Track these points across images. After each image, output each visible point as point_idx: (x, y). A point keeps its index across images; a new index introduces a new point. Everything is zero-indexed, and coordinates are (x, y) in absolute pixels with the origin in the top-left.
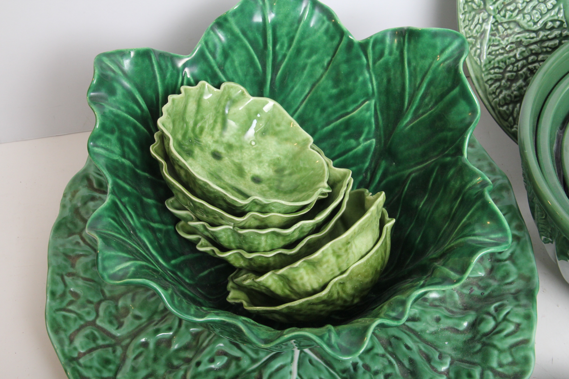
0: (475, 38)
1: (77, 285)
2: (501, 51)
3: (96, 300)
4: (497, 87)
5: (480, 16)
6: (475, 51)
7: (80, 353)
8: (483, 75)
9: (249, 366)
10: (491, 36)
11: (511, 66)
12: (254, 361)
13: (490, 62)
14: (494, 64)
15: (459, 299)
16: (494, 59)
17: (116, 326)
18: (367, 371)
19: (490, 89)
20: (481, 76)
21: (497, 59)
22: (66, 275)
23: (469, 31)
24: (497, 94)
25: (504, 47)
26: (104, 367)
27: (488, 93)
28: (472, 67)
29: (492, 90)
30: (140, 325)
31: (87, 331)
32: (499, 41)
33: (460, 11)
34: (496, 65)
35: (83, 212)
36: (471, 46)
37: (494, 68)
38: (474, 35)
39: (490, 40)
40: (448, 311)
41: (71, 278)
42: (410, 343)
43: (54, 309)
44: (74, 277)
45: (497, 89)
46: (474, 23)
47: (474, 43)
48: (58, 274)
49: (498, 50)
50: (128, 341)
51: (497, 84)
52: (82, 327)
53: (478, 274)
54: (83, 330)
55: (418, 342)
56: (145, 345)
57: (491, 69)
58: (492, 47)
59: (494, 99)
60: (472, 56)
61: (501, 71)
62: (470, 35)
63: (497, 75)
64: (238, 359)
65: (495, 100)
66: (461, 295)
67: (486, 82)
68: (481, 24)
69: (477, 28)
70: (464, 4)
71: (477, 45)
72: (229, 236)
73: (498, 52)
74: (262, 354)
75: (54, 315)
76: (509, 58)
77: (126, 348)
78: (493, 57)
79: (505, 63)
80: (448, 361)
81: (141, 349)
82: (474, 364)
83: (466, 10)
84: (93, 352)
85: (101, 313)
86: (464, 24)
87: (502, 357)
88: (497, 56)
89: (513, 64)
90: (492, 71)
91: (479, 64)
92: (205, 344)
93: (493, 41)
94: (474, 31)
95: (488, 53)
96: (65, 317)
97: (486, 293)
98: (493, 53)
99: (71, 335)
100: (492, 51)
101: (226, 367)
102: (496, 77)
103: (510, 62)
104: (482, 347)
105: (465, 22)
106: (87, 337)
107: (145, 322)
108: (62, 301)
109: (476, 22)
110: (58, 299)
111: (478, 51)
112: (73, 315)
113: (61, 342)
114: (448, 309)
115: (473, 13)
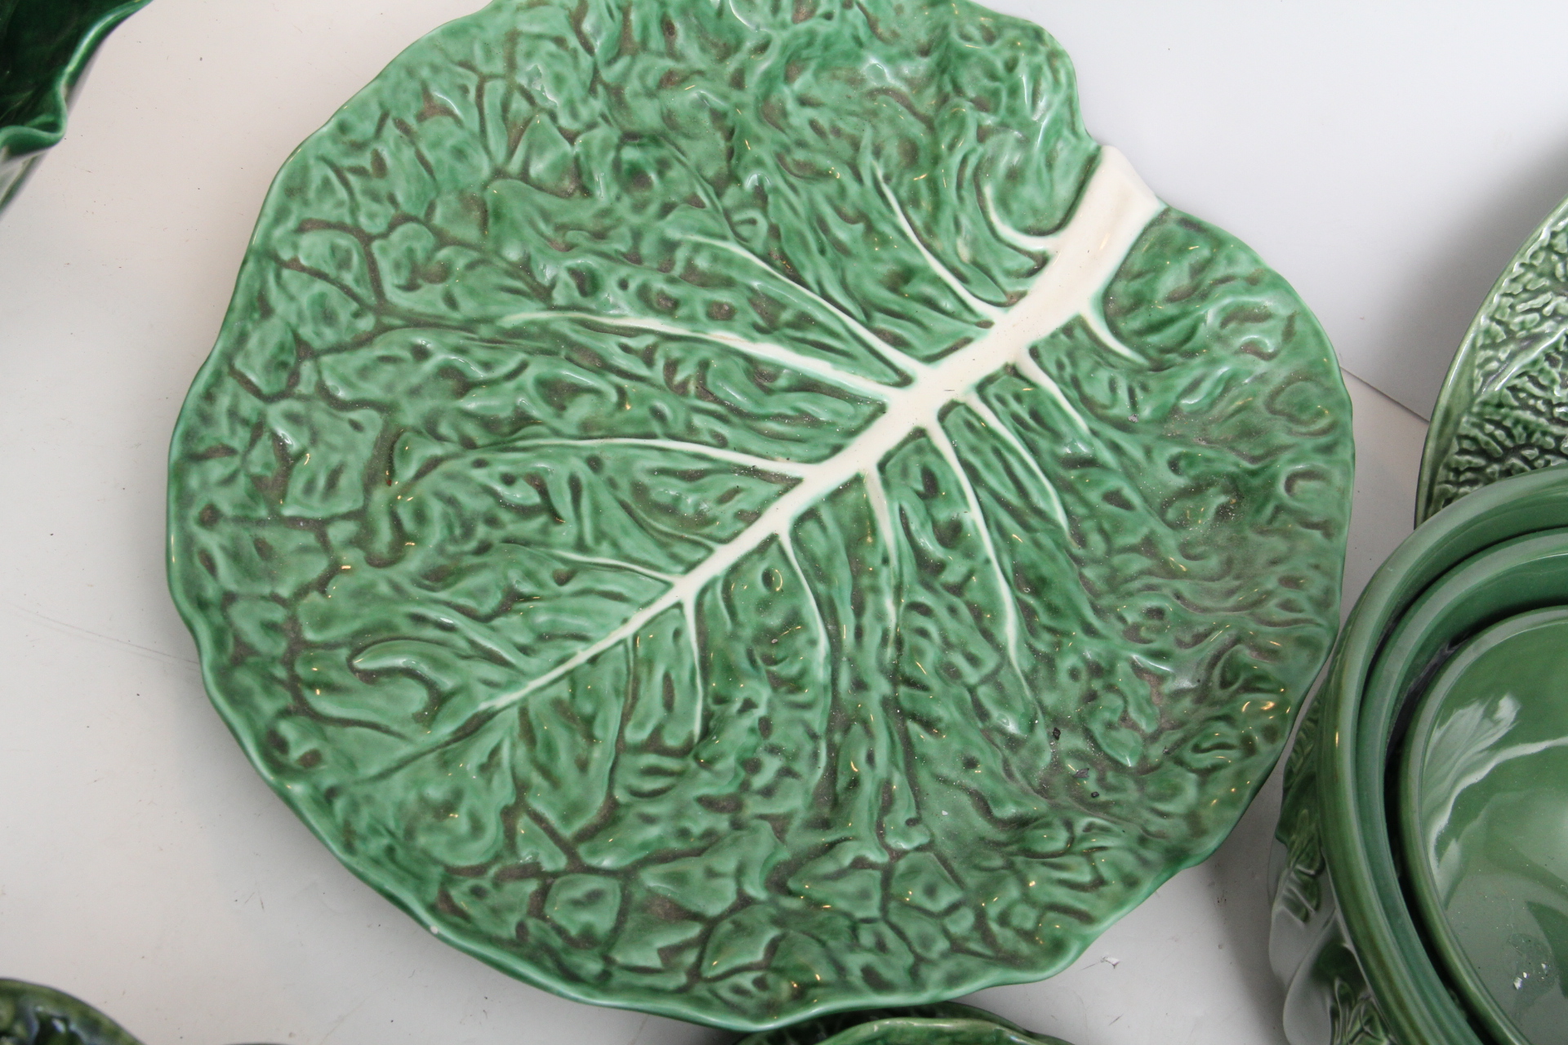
0: (1510, 334)
1: (396, 155)
2: (1540, 405)
3: (406, 207)
4: (1472, 466)
5: (1555, 298)
6: (1488, 360)
7: (295, 260)
8: (1464, 419)
9: (564, 546)
10: (1544, 358)
11: (1536, 452)
12: (580, 546)
13: (1500, 405)
14: (1505, 417)
15: (1046, 769)
16: (1512, 408)
17: (402, 282)
18: (759, 733)
19: (1456, 457)
20: (1460, 416)
21: (1519, 413)
22: (394, 120)
23: (1509, 310)
24: (1462, 478)
25: (1555, 402)
26: (315, 320)
27: (1445, 460)
28: (1457, 383)
29: (1458, 462)
30: (441, 317)
31: (344, 241)
32: (1553, 381)
33: (1523, 255)
34: (1508, 423)
35: (523, 46)
36: (1488, 342)
37: (1498, 424)
38: (1512, 327)
39: (1535, 363)
40: (1004, 767)
41: (398, 132)
42: (881, 756)
43: (320, 153)
44: (404, 136)
45: (1470, 469)
46: (1530, 303)
47: (1499, 340)
48: (381, 105)
49: (1536, 398)
50: (397, 322)
51: (1479, 461)
52: (340, 227)
53: (1124, 757)
54: (338, 232)
55: (897, 766)
56: (421, 354)
57: (1491, 422)
58: (1530, 381)
59: (1448, 482)
60: (1473, 362)
61: (1508, 443)
62: (1505, 319)
63: (1494, 444)
64: (556, 517)
65: (1449, 486)
66: (1055, 765)
67: (1461, 437)
68: (1544, 318)
69: (1530, 317)
70: (1541, 248)
71: (1502, 349)
73: (1531, 402)
74: (605, 546)
75: (312, 162)
76: (1545, 433)
77: (382, 329)
78: (1516, 404)
79: (1530, 435)
80: (919, 838)
81: (406, 354)
82: (958, 881)
83: (1535, 263)
84: (319, 280)
85: (396, 236)
86: (1509, 287)
87: (1021, 909)
88: (1525, 406)
89: (1544, 451)
90: (1489, 428)
91: (1475, 390)
92: (520, 444)
93: (1541, 371)
94: (1518, 319)
95: (1510, 385)
96: (326, 182)
97: (1103, 797)
98: (1522, 395)
99: (310, 221)
100: (1523, 390)
101: (524, 512)
102: (1487, 443)
103: (1540, 443)
104: (1003, 868)
105: (1514, 285)
106: (334, 249)
107: (455, 320)
108: (347, 154)
109: (1538, 304)
110: (344, 143)
111: (1494, 365)
112: (342, 193)
113: (281, 215)
114: (1008, 765)
115: (1545, 282)
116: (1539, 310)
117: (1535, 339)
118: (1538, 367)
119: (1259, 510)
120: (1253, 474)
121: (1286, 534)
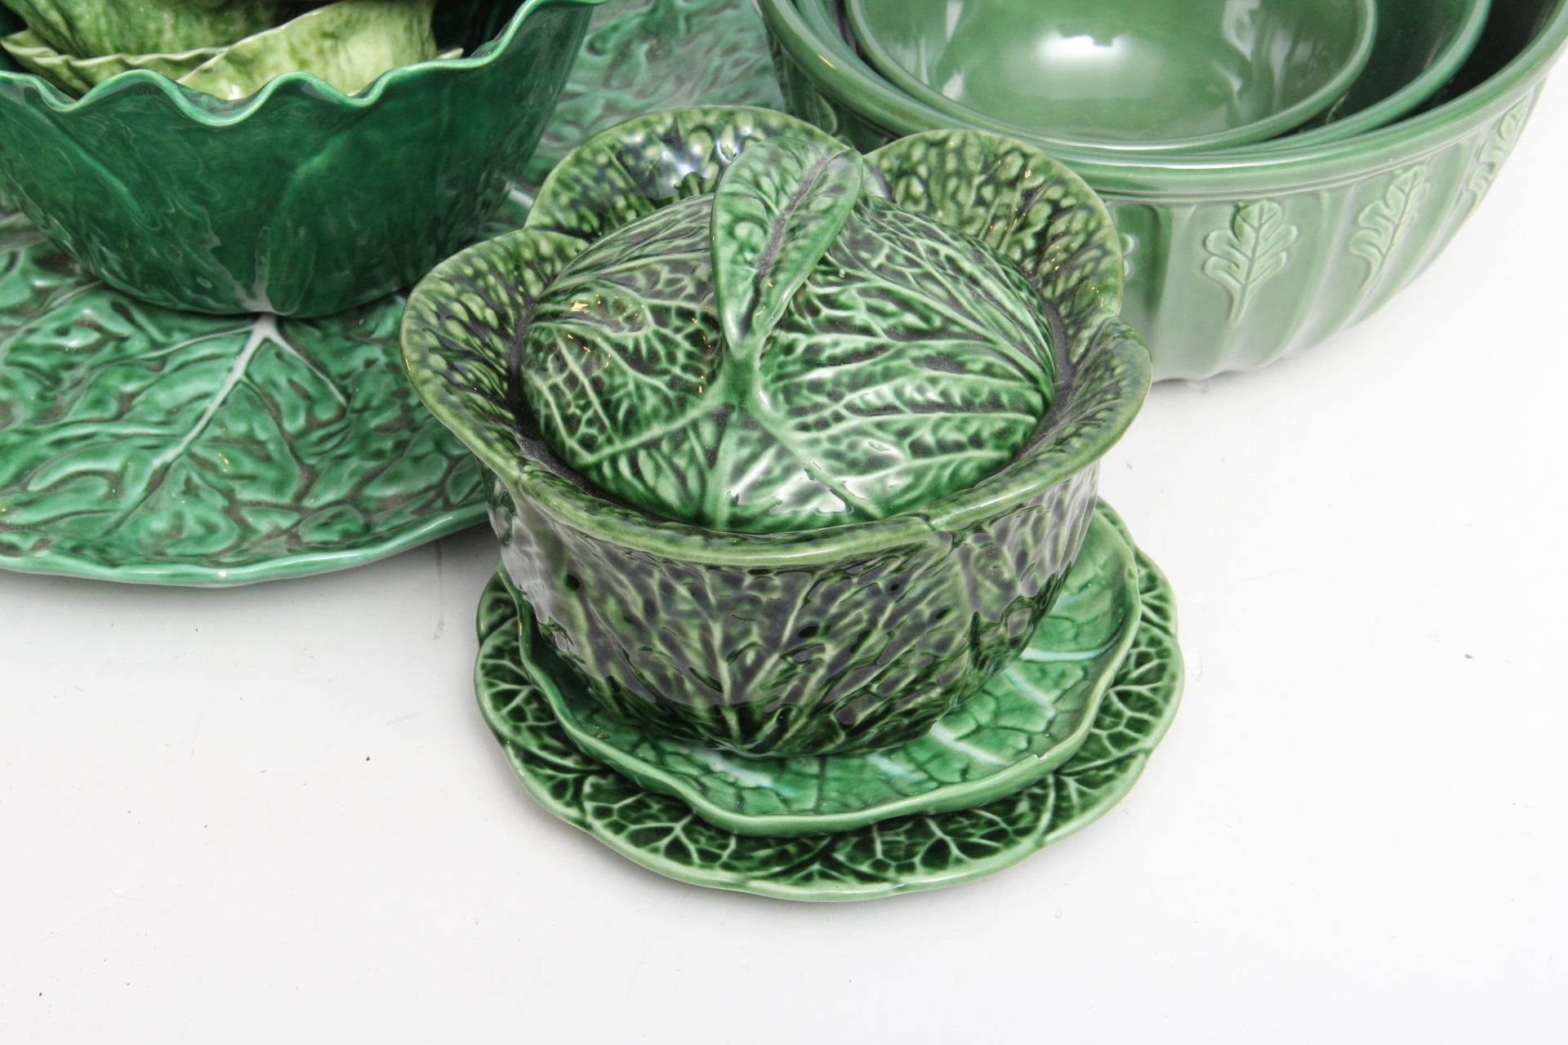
9: (143, 351)
12: (156, 346)
72: (96, 18)
101: (92, 349)
119: (676, 30)
120: (654, 10)
121: (705, 29)
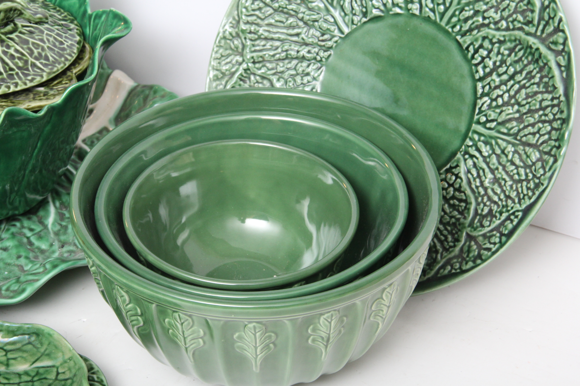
0: (223, 74)
5: (235, 57)
10: (239, 80)
38: (223, 71)
46: (226, 60)
62: (219, 68)
68: (233, 65)
69: (228, 66)
71: (222, 80)
94: (224, 68)
115: (229, 52)
116: (230, 62)
117: (233, 74)
118: (238, 84)
